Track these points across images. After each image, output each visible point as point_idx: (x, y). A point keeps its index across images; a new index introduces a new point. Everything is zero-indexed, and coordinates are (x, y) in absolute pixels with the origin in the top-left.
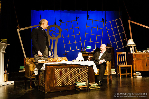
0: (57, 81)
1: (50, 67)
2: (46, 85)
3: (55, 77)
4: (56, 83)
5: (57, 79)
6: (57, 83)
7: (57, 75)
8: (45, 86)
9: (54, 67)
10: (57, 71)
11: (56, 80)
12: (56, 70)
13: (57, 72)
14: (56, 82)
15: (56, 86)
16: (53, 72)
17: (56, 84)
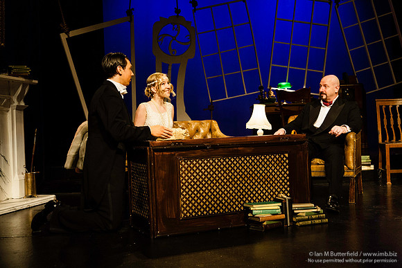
0: (187, 199)
1: (165, 153)
2: (155, 213)
3: (181, 188)
4: (185, 206)
5: (187, 193)
6: (188, 205)
7: (187, 181)
8: (149, 216)
9: (179, 155)
10: (186, 169)
11: (185, 196)
12: (183, 163)
13: (186, 172)
14: (185, 203)
15: (185, 215)
16: (174, 171)
17: (185, 209)
